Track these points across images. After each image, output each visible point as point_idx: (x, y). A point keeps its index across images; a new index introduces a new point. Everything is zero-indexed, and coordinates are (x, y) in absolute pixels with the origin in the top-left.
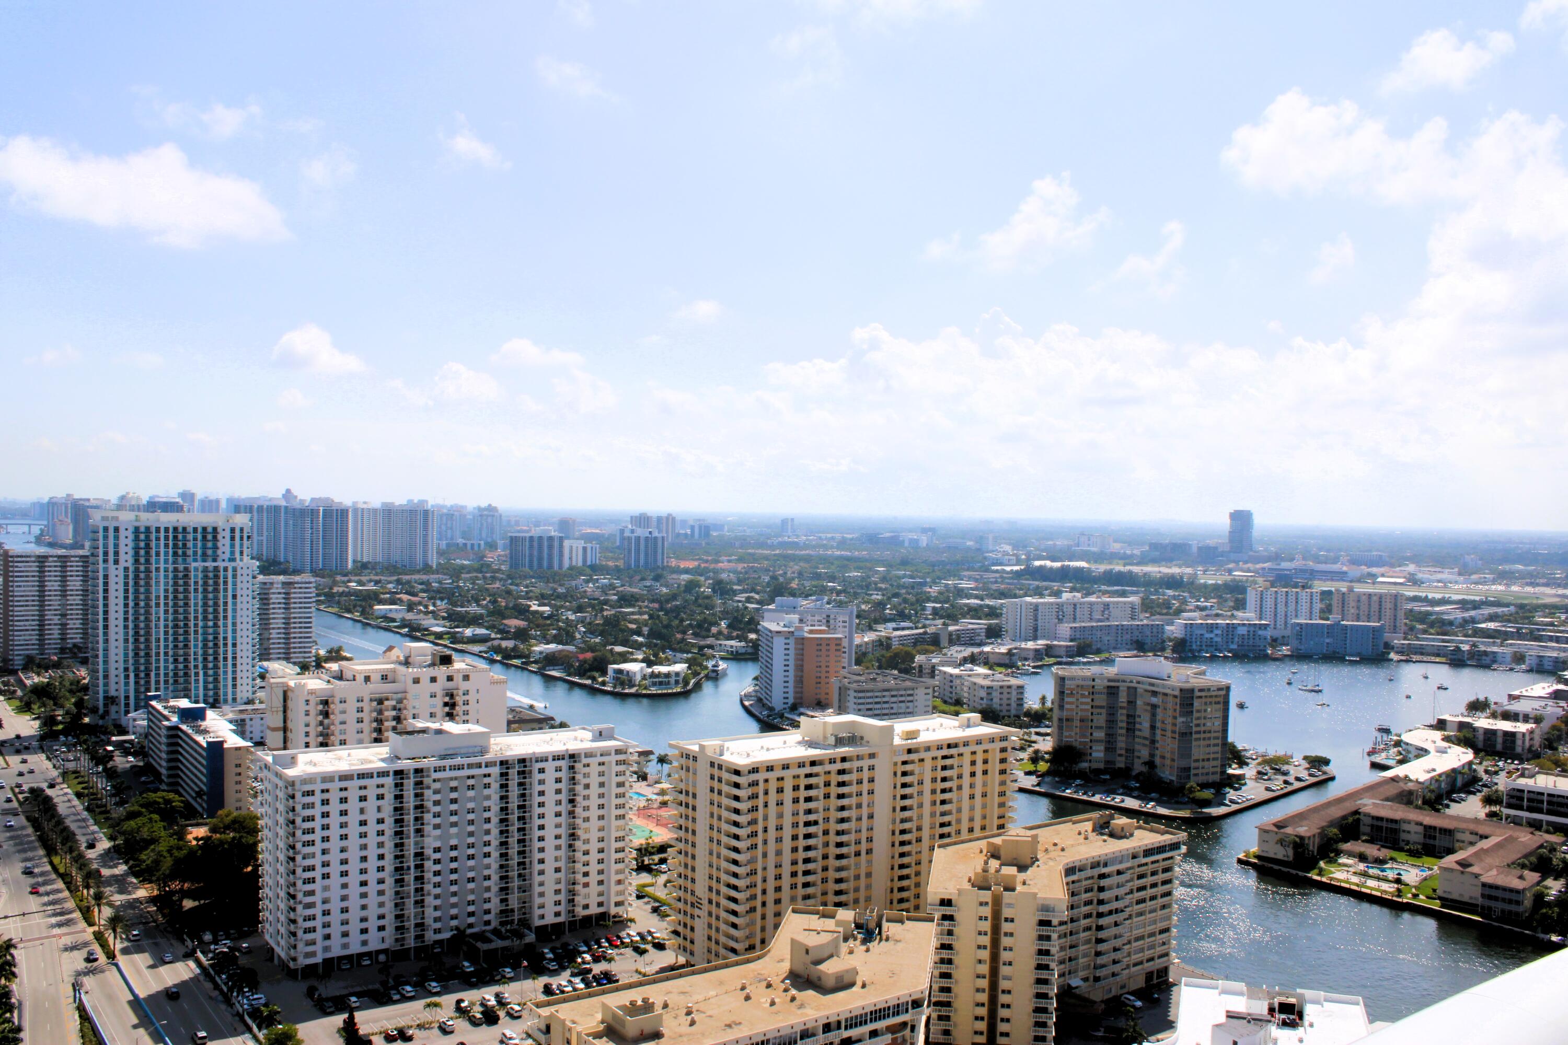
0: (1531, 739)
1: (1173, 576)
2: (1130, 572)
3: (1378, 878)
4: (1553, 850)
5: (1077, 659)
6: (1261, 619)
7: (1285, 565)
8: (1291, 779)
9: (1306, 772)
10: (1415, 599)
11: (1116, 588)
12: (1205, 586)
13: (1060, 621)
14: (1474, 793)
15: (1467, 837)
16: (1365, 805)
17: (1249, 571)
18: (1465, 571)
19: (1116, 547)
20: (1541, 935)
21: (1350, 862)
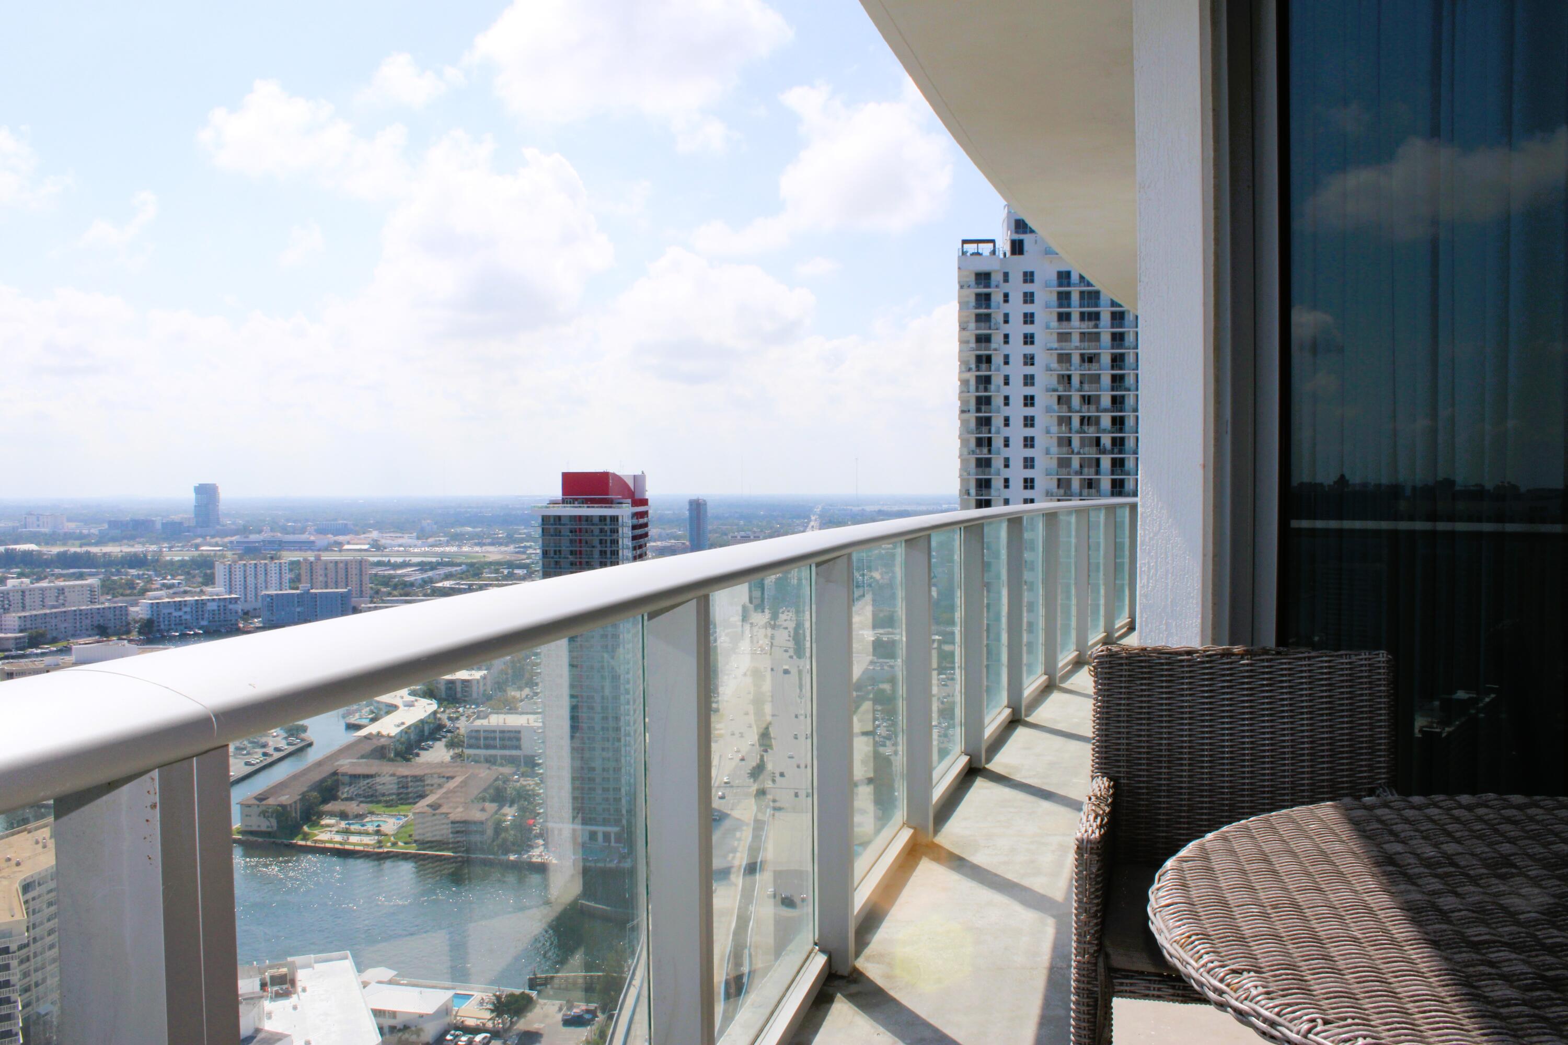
0: (485, 684)
1: (135, 555)
2: (88, 553)
3: (359, 833)
4: (506, 780)
5: (29, 651)
6: (231, 593)
7: (253, 537)
8: (270, 750)
9: (284, 742)
10: (379, 564)
11: (72, 571)
12: (172, 563)
13: (6, 611)
14: (439, 739)
15: (436, 781)
16: (342, 766)
17: (217, 545)
18: (423, 535)
19: (71, 526)
20: (503, 857)
21: (332, 821)
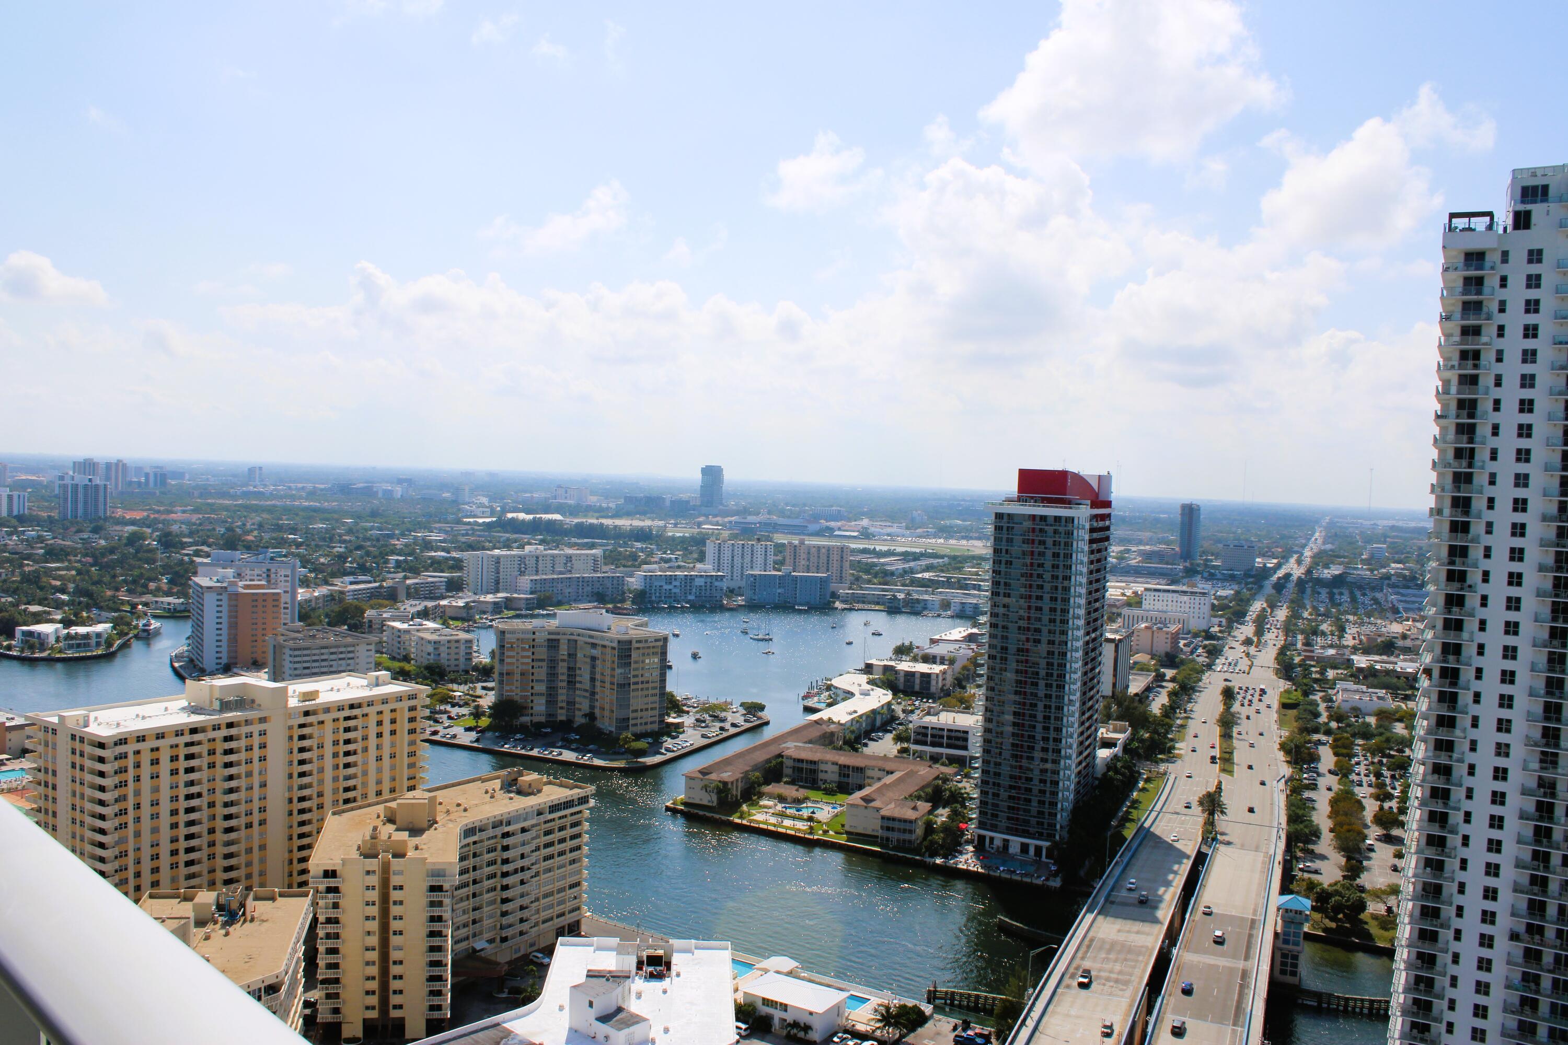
0: (944, 679)
1: (642, 529)
2: (602, 524)
3: (794, 818)
4: (945, 780)
5: (537, 612)
6: (719, 570)
7: (750, 519)
8: (727, 725)
9: (743, 718)
10: (865, 551)
11: (586, 540)
12: (673, 538)
13: (522, 573)
14: (890, 732)
15: (877, 774)
16: (788, 748)
17: (717, 524)
18: (912, 525)
19: (593, 500)
20: (928, 860)
21: (771, 803)
